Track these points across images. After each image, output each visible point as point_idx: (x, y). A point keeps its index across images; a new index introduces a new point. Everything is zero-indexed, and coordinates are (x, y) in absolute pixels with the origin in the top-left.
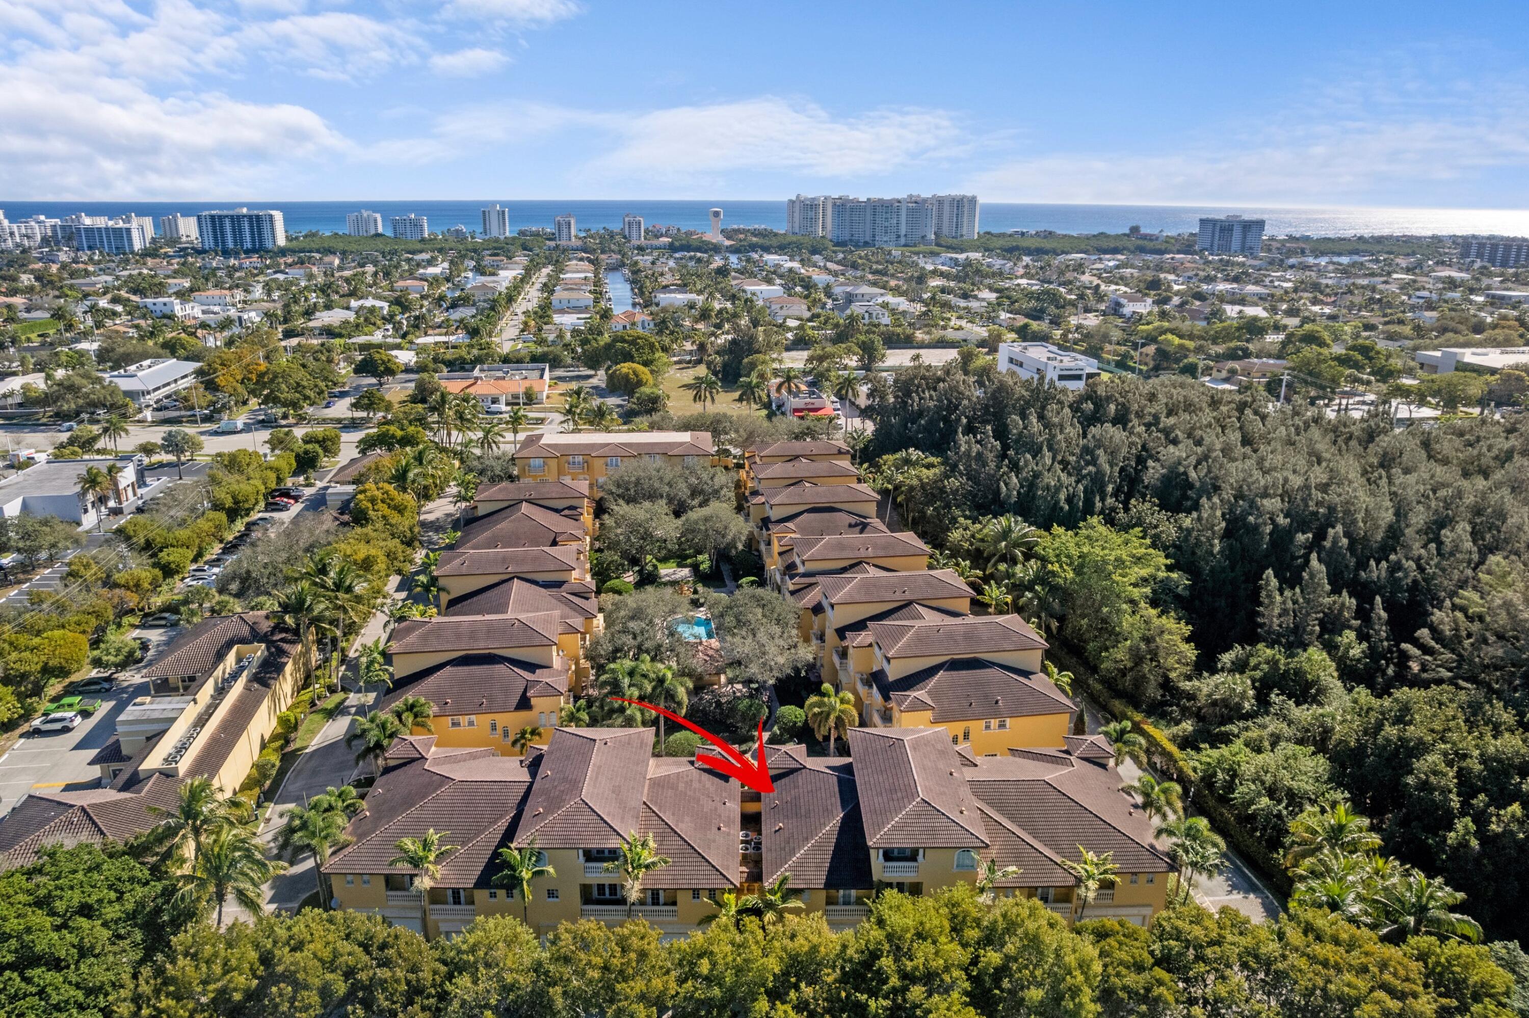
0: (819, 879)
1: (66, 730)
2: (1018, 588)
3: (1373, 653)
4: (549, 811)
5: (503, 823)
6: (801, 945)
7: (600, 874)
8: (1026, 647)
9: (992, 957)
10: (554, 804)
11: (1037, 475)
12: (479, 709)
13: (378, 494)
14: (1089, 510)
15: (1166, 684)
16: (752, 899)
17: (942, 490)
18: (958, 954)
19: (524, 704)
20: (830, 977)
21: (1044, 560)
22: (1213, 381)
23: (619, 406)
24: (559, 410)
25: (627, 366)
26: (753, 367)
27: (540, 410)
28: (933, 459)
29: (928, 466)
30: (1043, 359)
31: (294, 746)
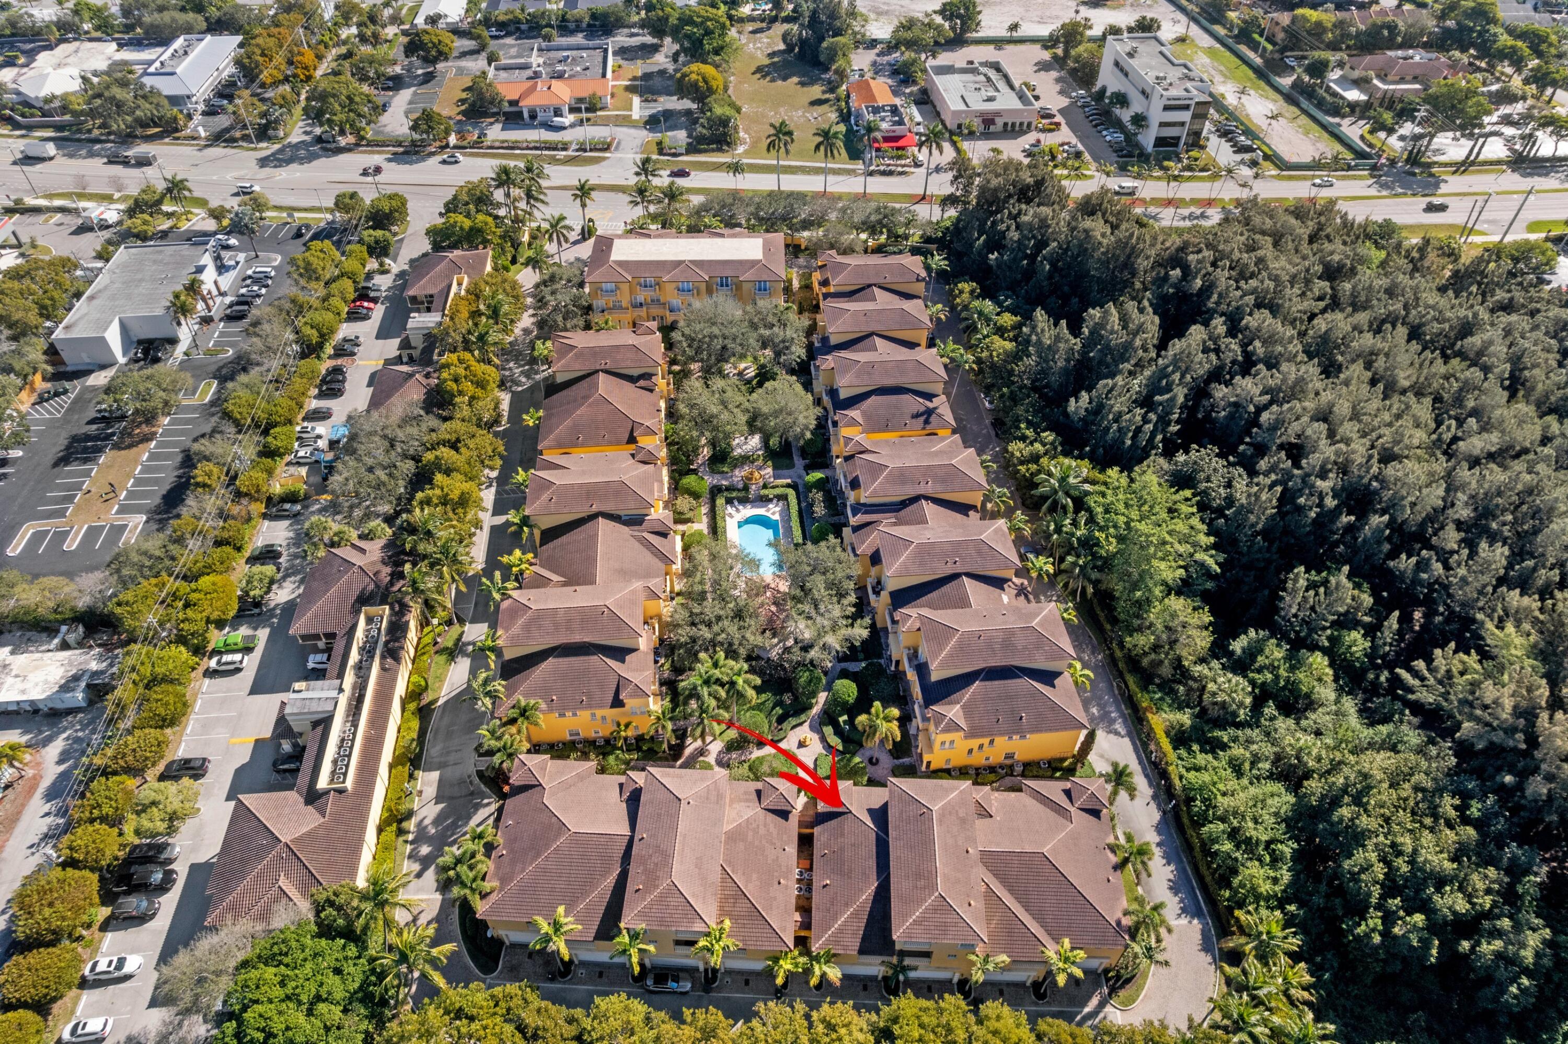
0: (854, 946)
1: (238, 670)
2: (1061, 551)
3: (1373, 654)
4: (648, 891)
5: (610, 880)
8: (1057, 648)
10: (653, 877)
12: (581, 706)
13: (461, 371)
14: (1149, 448)
15: (1178, 664)
17: (1011, 373)
19: (617, 703)
21: (1092, 519)
22: (1342, 81)
23: (688, 112)
24: (626, 121)
25: (696, 71)
26: (833, 54)
27: (606, 122)
28: (1008, 319)
29: (1000, 331)
30: (1150, 78)
31: (427, 698)
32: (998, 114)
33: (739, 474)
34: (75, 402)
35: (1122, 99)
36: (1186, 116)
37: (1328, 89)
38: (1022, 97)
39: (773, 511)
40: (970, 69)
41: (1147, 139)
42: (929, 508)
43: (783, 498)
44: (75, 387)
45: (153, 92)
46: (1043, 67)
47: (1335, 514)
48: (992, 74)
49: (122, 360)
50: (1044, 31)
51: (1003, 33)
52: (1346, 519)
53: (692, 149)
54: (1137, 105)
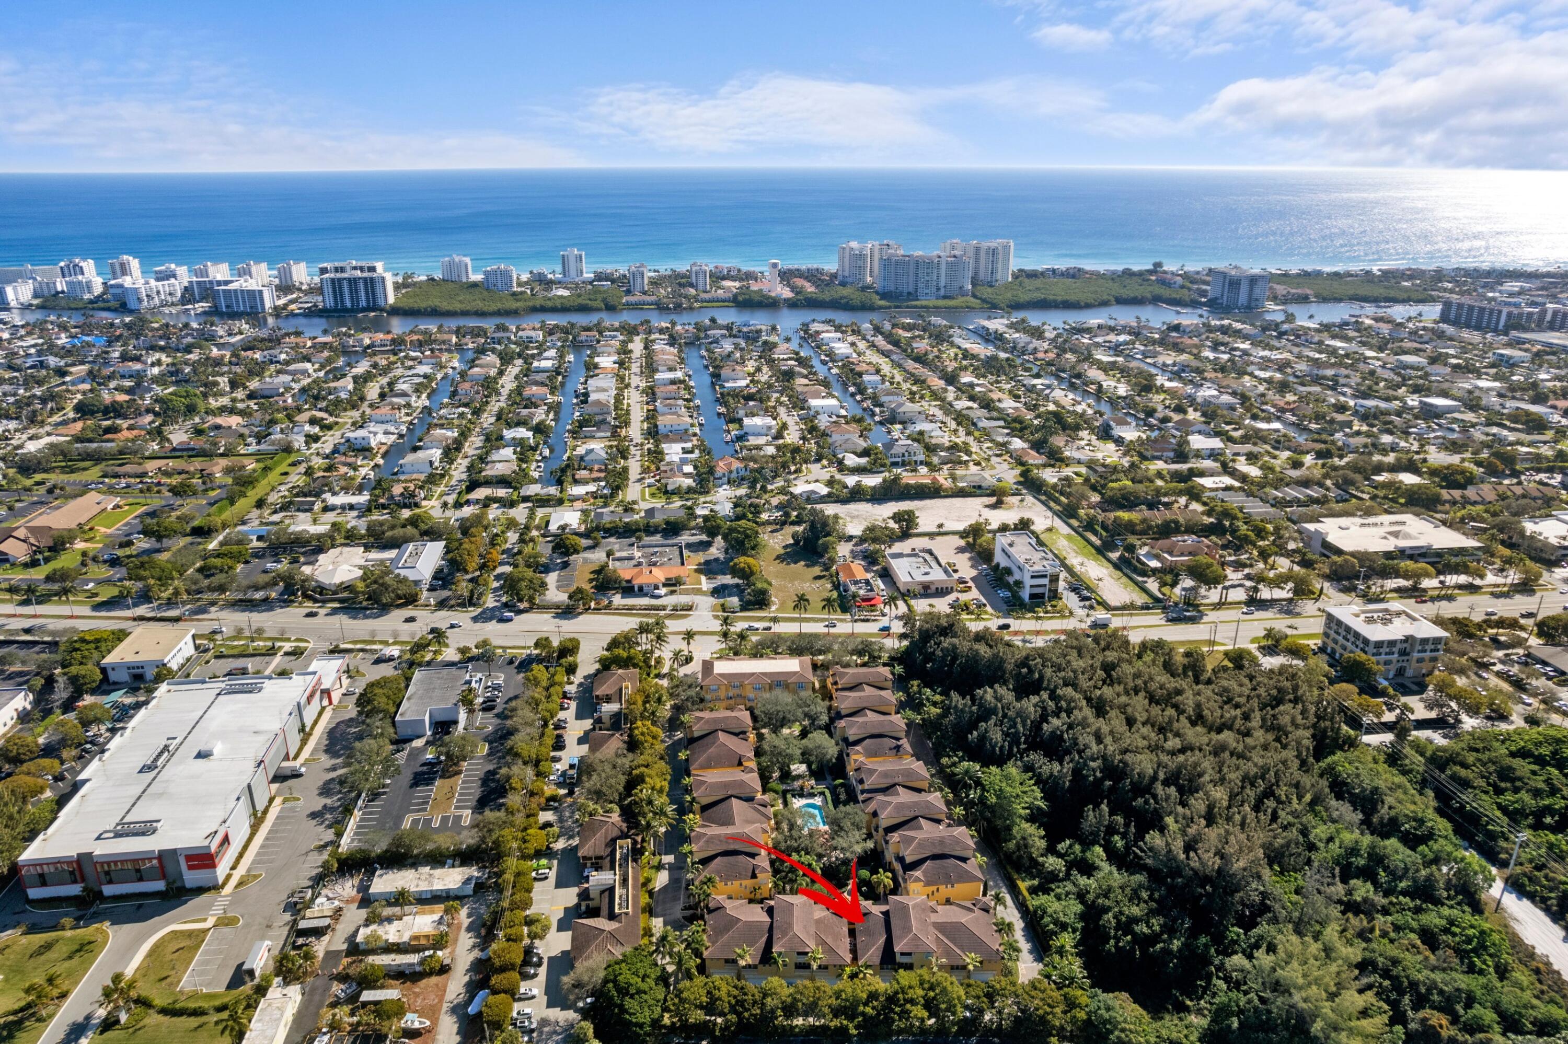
0: (877, 961)
1: (548, 877)
2: (968, 805)
3: (1127, 847)
5: (764, 939)
6: (872, 988)
7: (802, 959)
8: (967, 847)
9: (932, 994)
10: (785, 933)
11: (986, 731)
12: (736, 878)
14: (1010, 755)
16: (855, 969)
17: (941, 724)
18: (920, 992)
19: (754, 876)
20: (882, 999)
21: (984, 789)
22: (1147, 555)
23: (737, 585)
24: (699, 592)
25: (742, 561)
26: (826, 548)
27: (686, 592)
28: (938, 698)
29: (935, 704)
30: (1022, 560)
31: (650, 886)
32: (932, 583)
33: (797, 784)
34: (409, 755)
35: (1008, 571)
36: (1045, 581)
37: (1139, 560)
38: (946, 571)
39: (818, 801)
40: (913, 554)
41: (1025, 594)
42: (900, 789)
43: (822, 794)
44: (408, 747)
45: (405, 579)
46: (961, 550)
47: (1102, 780)
48: (927, 556)
49: (429, 733)
50: (961, 527)
51: (934, 529)
52: (1108, 783)
53: (744, 608)
54: (1017, 576)
